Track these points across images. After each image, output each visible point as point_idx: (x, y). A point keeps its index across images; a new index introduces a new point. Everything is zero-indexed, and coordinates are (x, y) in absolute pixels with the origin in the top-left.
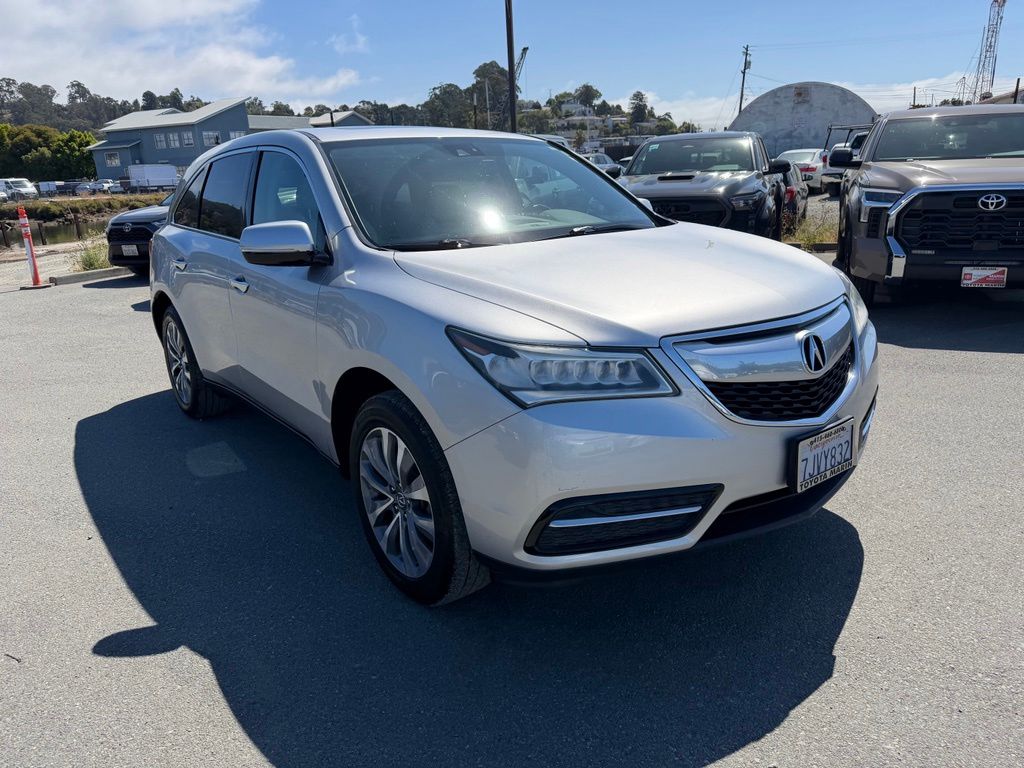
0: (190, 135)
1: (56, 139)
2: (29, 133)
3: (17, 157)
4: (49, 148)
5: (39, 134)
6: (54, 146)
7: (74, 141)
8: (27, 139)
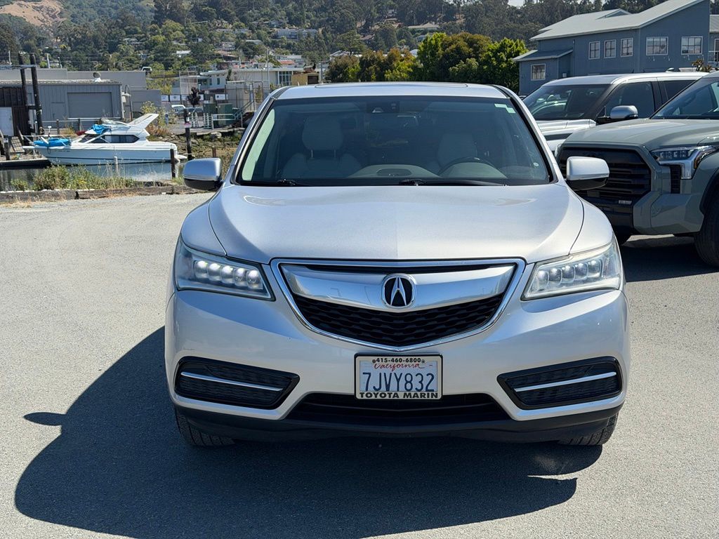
0: (631, 41)
1: (486, 48)
2: (461, 43)
3: (445, 68)
4: (477, 58)
5: (471, 43)
6: (483, 57)
7: (504, 52)
8: (458, 49)
